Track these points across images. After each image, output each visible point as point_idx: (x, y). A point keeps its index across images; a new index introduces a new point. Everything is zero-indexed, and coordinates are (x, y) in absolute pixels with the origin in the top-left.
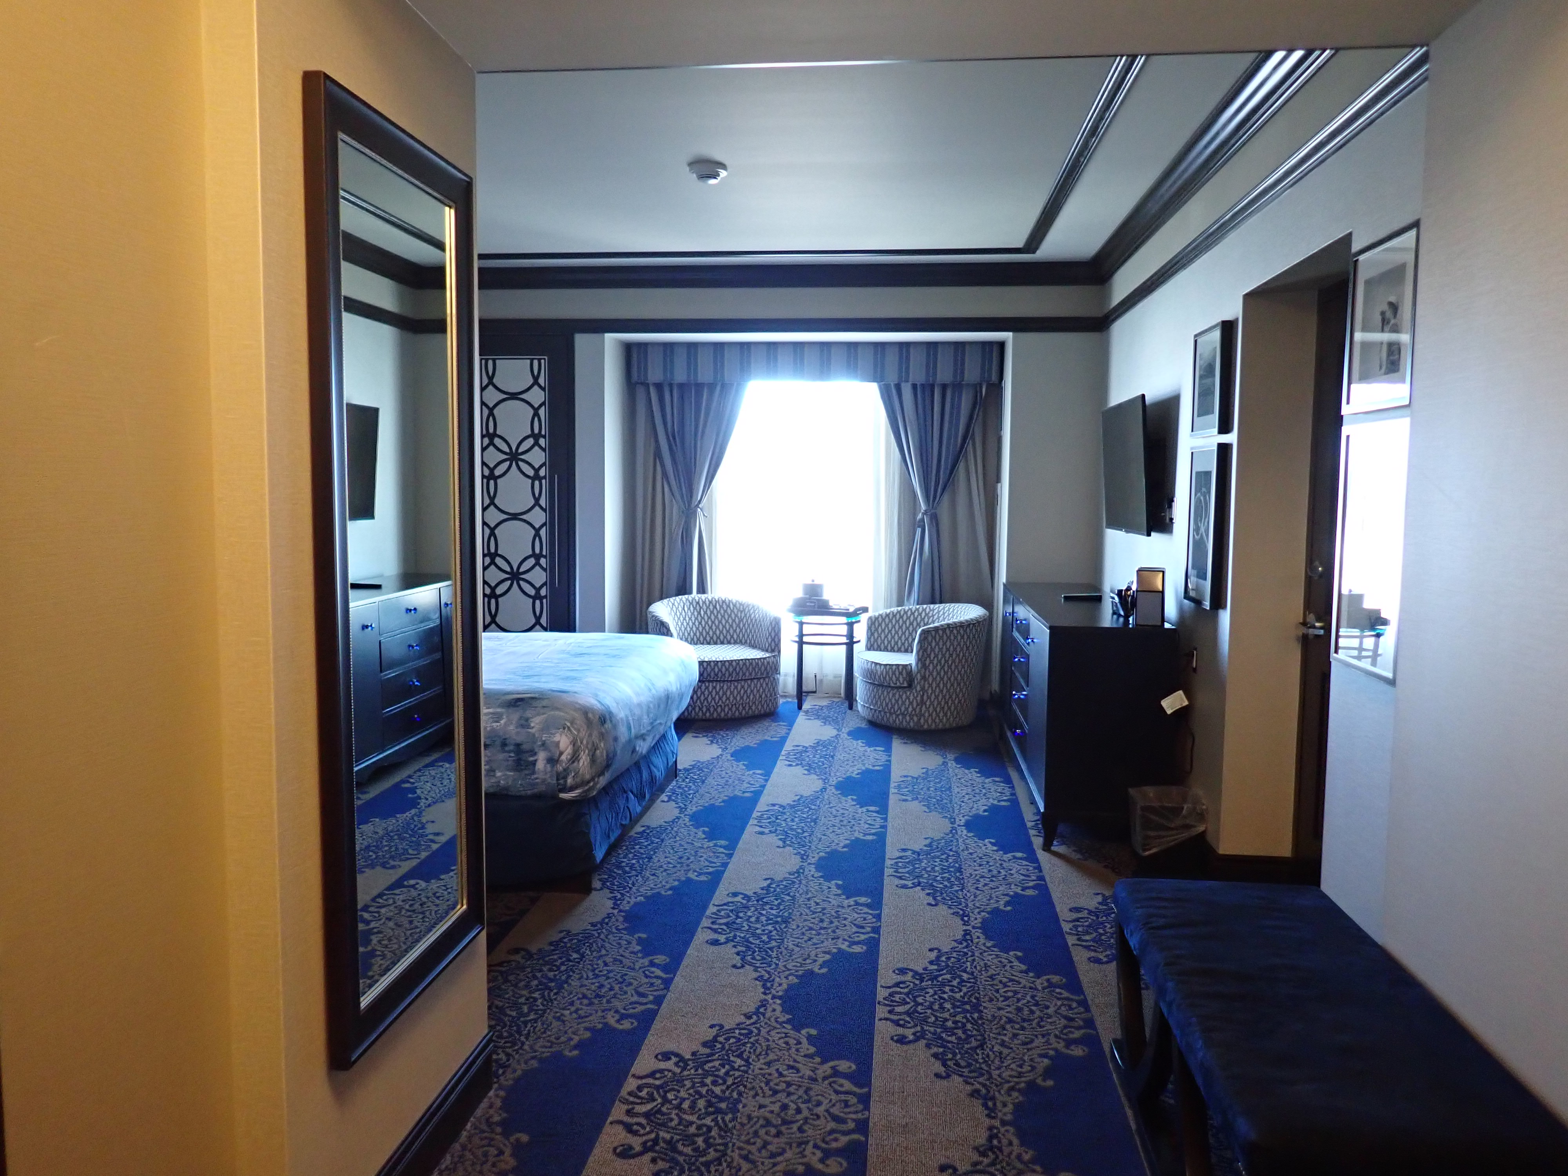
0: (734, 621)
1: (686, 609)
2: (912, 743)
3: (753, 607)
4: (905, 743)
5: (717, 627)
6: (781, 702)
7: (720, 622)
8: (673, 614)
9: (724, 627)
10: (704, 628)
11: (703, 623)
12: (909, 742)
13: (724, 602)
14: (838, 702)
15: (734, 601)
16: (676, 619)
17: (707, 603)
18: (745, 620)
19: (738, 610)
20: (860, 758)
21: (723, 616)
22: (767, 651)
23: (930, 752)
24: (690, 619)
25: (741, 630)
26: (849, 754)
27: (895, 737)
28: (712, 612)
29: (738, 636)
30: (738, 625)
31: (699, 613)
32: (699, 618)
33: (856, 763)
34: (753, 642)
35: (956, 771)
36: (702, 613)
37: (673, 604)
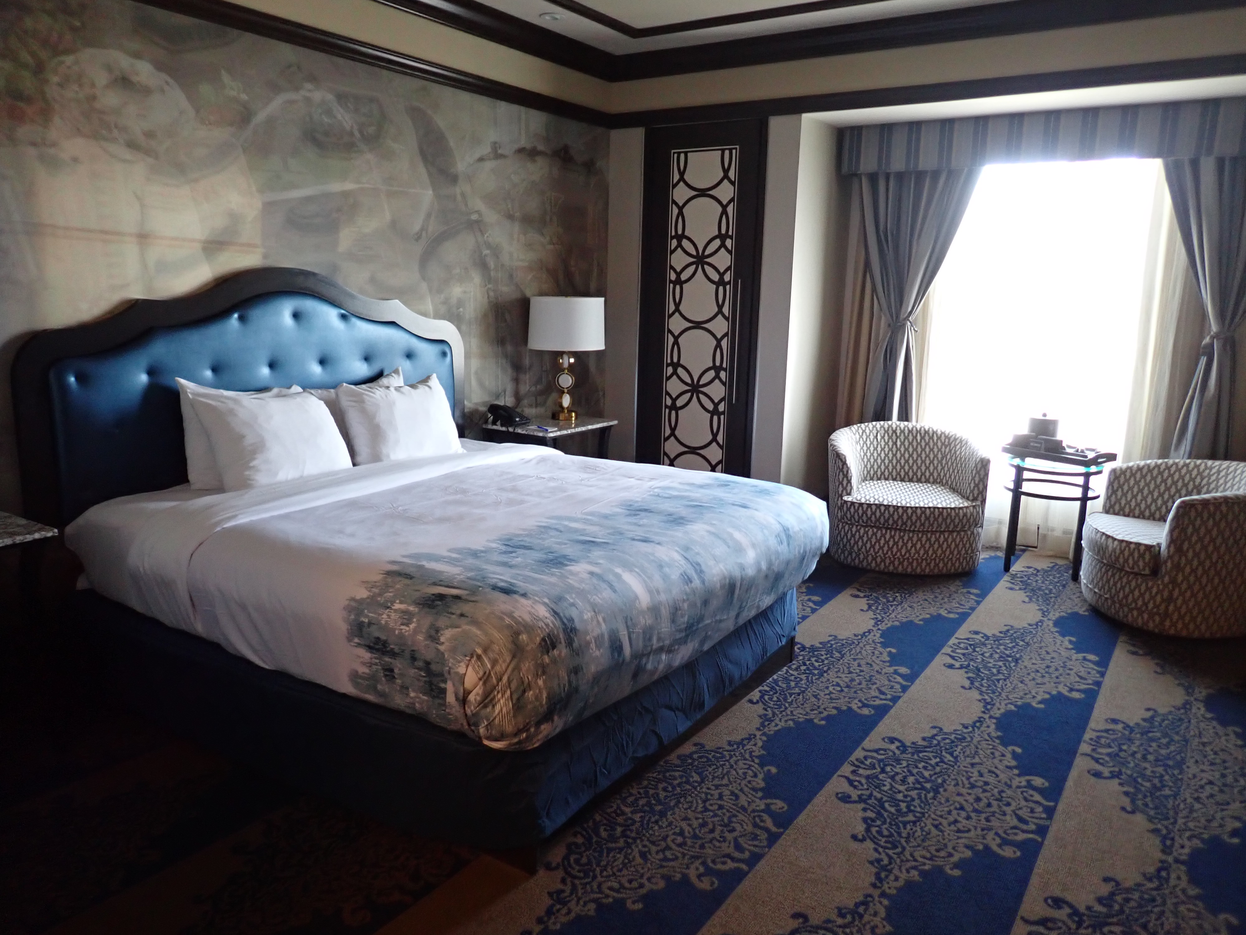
0: (935, 456)
1: (879, 437)
2: (1145, 654)
3: (961, 441)
4: (1134, 653)
5: (915, 461)
6: (982, 556)
7: (919, 456)
8: (862, 442)
9: (923, 462)
10: (898, 461)
11: (898, 455)
12: (1141, 652)
13: (926, 432)
14: (1061, 566)
15: (939, 433)
16: (865, 448)
17: (906, 432)
18: (948, 457)
19: (943, 444)
20: (1057, 670)
21: (923, 450)
22: (968, 499)
23: (1168, 678)
24: (883, 449)
25: (943, 468)
26: (1043, 659)
27: (1122, 638)
28: (910, 444)
29: (939, 475)
30: (940, 462)
31: (895, 443)
32: (894, 449)
33: (1046, 680)
34: (954, 484)
35: (1202, 725)
36: (899, 443)
37: (864, 431)
